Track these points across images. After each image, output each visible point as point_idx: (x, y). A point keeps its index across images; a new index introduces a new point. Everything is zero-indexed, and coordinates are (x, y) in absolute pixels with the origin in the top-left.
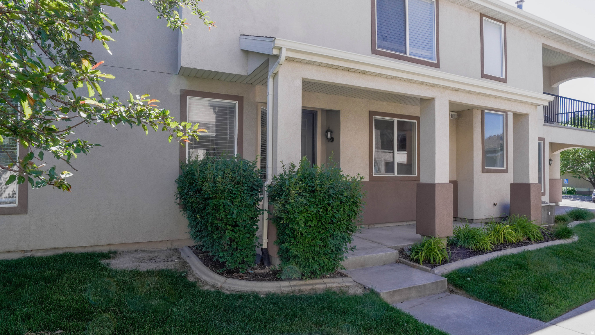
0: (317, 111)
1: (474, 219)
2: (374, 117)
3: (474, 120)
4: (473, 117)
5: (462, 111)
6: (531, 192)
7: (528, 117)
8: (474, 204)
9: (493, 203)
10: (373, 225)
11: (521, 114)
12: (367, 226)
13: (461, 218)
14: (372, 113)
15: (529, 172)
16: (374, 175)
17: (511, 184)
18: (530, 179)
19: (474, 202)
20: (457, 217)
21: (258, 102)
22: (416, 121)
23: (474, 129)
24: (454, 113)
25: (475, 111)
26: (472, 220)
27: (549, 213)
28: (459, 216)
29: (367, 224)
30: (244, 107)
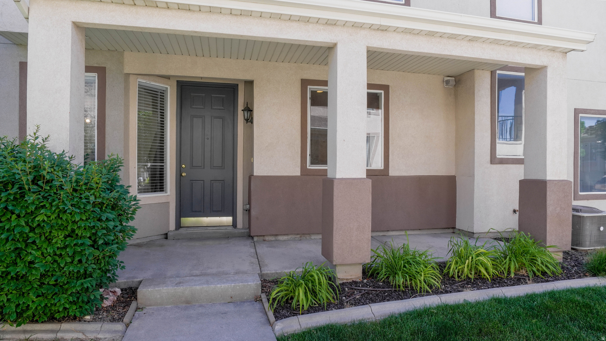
0: (238, 85)
1: (475, 232)
2: (309, 87)
3: (476, 85)
4: (474, 82)
5: (462, 74)
6: (548, 193)
7: (546, 72)
8: (476, 211)
9: (512, 210)
10: (308, 235)
11: (534, 67)
12: (298, 236)
13: (459, 230)
14: (305, 83)
15: (546, 162)
16: (308, 167)
17: (520, 181)
18: (548, 173)
19: (475, 207)
20: (455, 228)
21: (130, 74)
22: (382, 92)
23: (476, 100)
24: (449, 78)
25: (477, 73)
26: (472, 234)
27: (602, 229)
28: (457, 227)
29: (298, 234)
30: (107, 81)
